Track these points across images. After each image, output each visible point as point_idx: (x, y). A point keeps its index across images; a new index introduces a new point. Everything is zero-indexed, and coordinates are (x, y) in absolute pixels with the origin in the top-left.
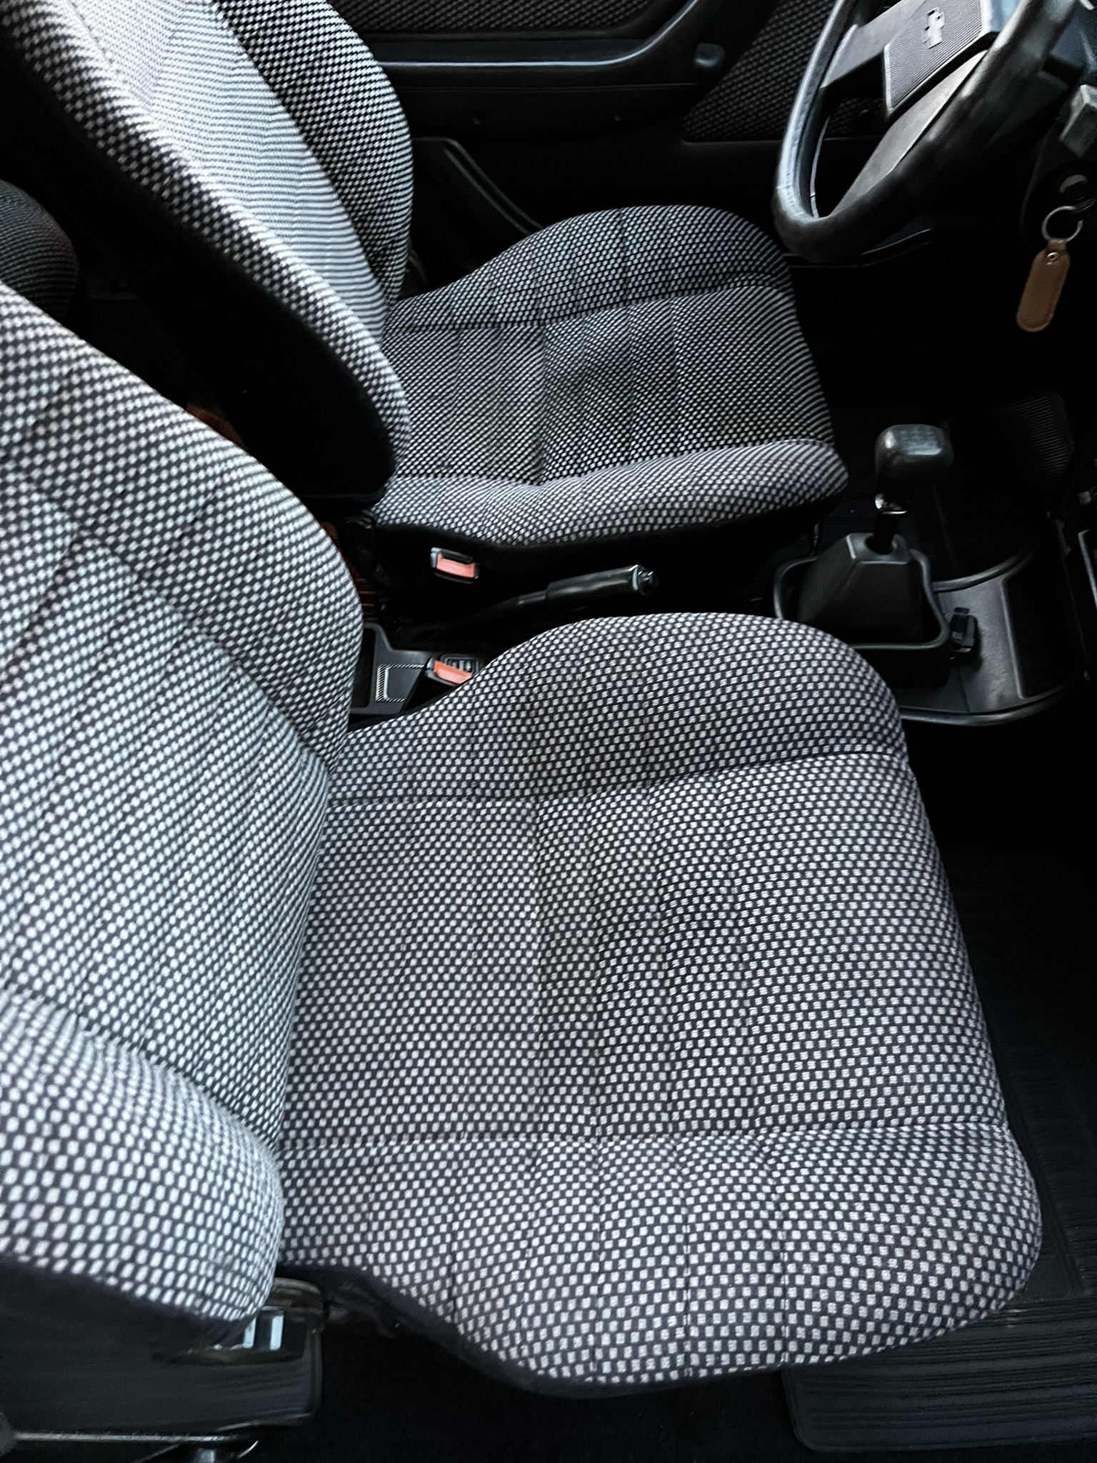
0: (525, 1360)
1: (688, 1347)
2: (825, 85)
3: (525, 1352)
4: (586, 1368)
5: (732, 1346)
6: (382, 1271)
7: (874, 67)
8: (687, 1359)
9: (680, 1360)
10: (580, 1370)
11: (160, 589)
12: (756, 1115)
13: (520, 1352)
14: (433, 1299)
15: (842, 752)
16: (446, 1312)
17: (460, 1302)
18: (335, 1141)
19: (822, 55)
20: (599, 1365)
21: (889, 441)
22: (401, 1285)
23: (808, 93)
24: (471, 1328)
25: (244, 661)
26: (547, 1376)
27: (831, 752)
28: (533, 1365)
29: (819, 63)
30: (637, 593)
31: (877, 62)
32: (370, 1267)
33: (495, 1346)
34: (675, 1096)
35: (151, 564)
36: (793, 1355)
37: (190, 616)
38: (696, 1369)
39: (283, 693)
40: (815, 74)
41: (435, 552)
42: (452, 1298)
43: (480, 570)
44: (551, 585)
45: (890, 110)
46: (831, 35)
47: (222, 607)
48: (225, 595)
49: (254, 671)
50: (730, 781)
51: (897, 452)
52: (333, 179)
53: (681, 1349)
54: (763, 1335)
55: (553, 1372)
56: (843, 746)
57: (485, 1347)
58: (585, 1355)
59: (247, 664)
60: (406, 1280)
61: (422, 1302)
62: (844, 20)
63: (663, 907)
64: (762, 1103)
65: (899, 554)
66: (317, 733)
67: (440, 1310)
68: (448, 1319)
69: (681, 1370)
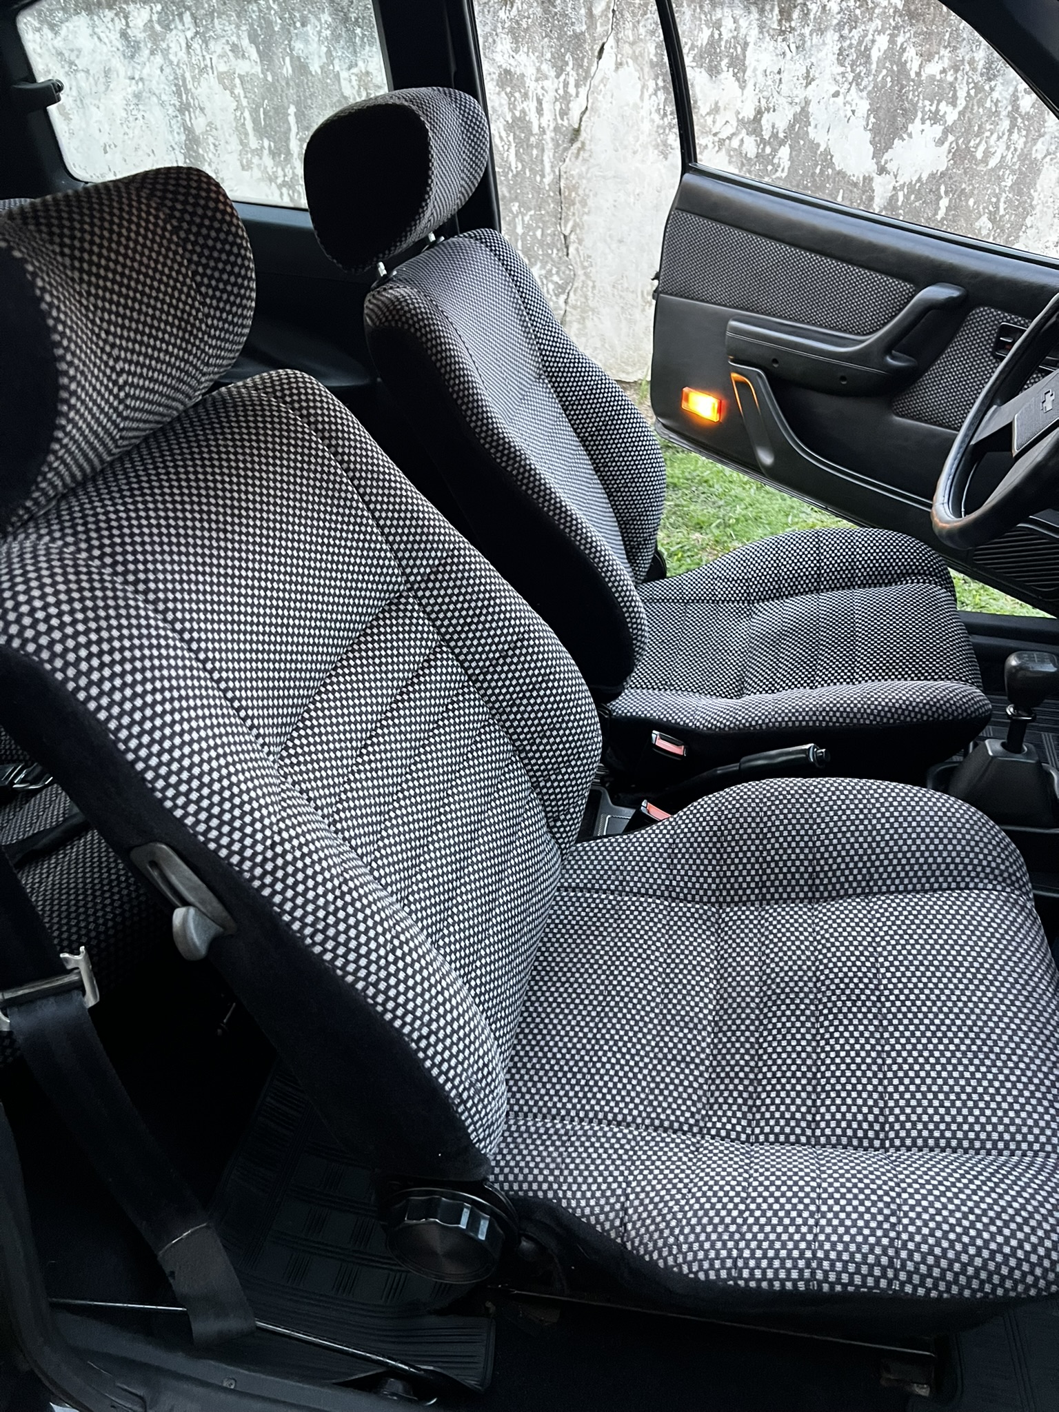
0: (680, 1266)
1: (814, 1265)
2: (973, 442)
3: (680, 1260)
4: (729, 1274)
5: (851, 1268)
6: (569, 1203)
7: (1007, 430)
8: (813, 1273)
9: (807, 1274)
10: (723, 1274)
11: (479, 689)
12: (887, 1137)
13: (675, 1259)
14: (607, 1226)
15: (976, 888)
16: (617, 1235)
17: (629, 1226)
18: (540, 1116)
19: (971, 423)
20: (740, 1271)
21: (1013, 661)
22: (583, 1215)
23: (960, 447)
24: (637, 1243)
25: (521, 752)
26: (697, 1278)
27: (967, 887)
28: (685, 1269)
29: (969, 428)
30: (812, 764)
31: (1009, 427)
32: (560, 1200)
33: (655, 1256)
34: (818, 1117)
35: (477, 671)
36: (902, 1284)
37: (494, 711)
38: (820, 1283)
39: (542, 784)
40: (966, 435)
41: (655, 734)
42: (623, 1224)
43: (688, 750)
44: (744, 759)
45: (1015, 451)
46: (978, 410)
47: (515, 709)
48: (518, 702)
49: (526, 761)
50: (878, 902)
51: (1018, 669)
52: (610, 495)
53: (808, 1265)
54: (878, 1263)
55: (702, 1276)
56: (976, 884)
57: (647, 1258)
58: (729, 1263)
59: (523, 755)
60: (587, 1211)
61: (599, 1228)
62: (988, 402)
63: (819, 984)
64: (892, 1128)
65: (1028, 755)
66: (559, 824)
67: (613, 1234)
68: (619, 1240)
69: (807, 1282)
